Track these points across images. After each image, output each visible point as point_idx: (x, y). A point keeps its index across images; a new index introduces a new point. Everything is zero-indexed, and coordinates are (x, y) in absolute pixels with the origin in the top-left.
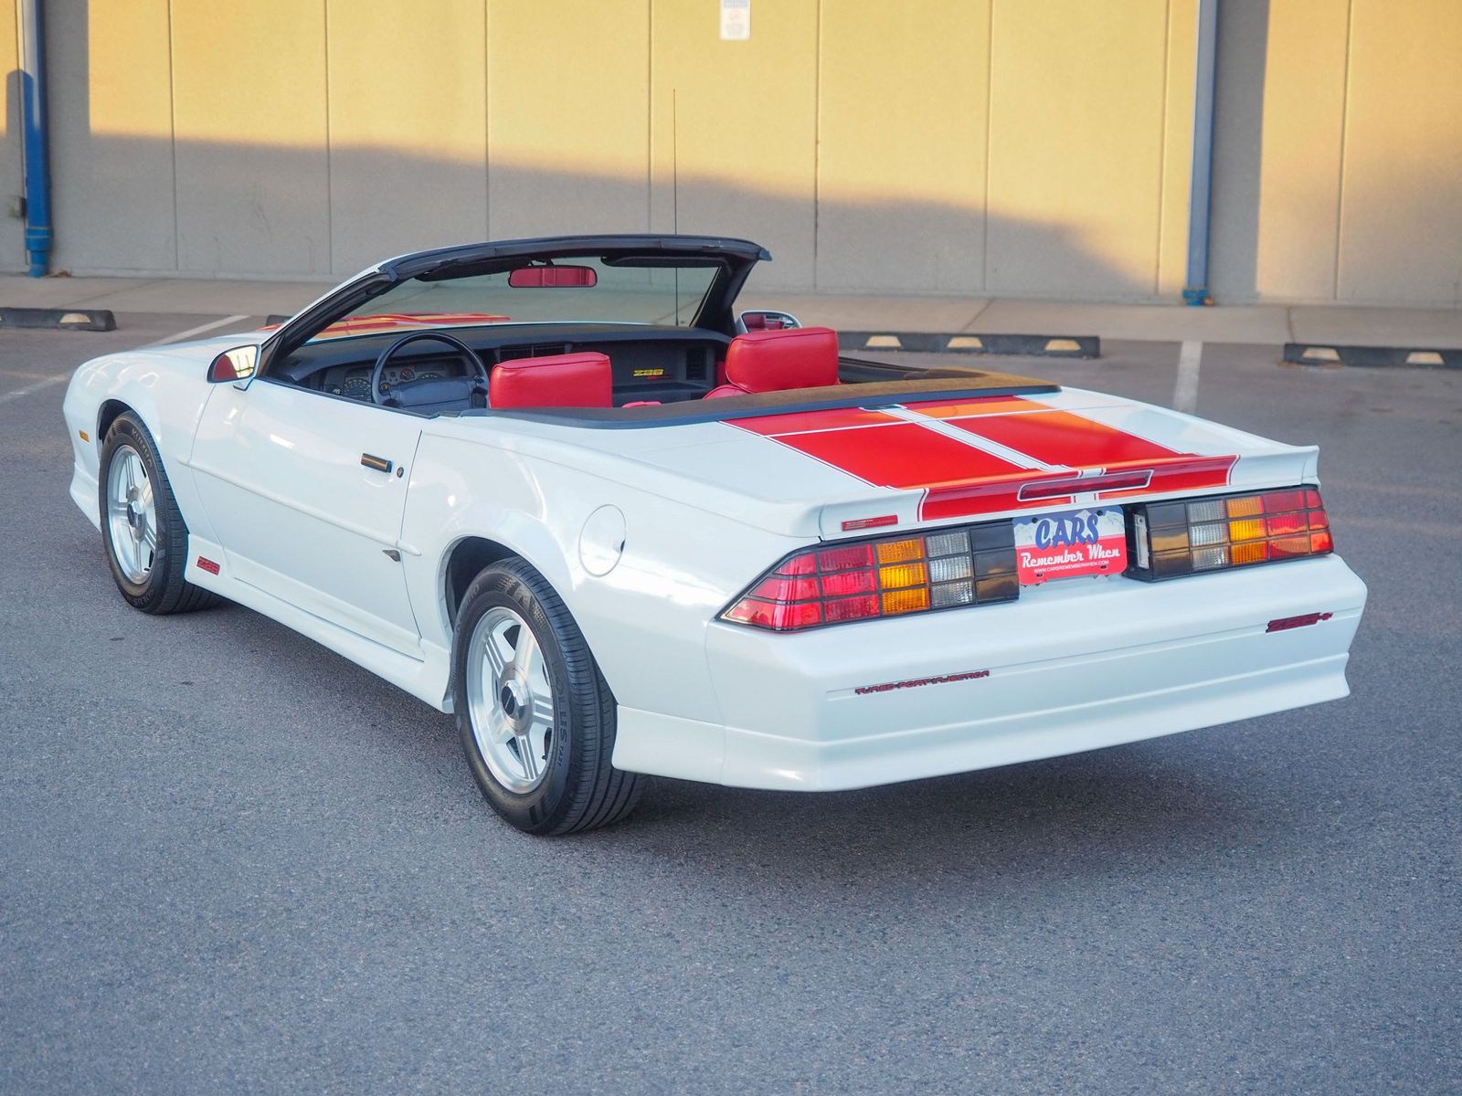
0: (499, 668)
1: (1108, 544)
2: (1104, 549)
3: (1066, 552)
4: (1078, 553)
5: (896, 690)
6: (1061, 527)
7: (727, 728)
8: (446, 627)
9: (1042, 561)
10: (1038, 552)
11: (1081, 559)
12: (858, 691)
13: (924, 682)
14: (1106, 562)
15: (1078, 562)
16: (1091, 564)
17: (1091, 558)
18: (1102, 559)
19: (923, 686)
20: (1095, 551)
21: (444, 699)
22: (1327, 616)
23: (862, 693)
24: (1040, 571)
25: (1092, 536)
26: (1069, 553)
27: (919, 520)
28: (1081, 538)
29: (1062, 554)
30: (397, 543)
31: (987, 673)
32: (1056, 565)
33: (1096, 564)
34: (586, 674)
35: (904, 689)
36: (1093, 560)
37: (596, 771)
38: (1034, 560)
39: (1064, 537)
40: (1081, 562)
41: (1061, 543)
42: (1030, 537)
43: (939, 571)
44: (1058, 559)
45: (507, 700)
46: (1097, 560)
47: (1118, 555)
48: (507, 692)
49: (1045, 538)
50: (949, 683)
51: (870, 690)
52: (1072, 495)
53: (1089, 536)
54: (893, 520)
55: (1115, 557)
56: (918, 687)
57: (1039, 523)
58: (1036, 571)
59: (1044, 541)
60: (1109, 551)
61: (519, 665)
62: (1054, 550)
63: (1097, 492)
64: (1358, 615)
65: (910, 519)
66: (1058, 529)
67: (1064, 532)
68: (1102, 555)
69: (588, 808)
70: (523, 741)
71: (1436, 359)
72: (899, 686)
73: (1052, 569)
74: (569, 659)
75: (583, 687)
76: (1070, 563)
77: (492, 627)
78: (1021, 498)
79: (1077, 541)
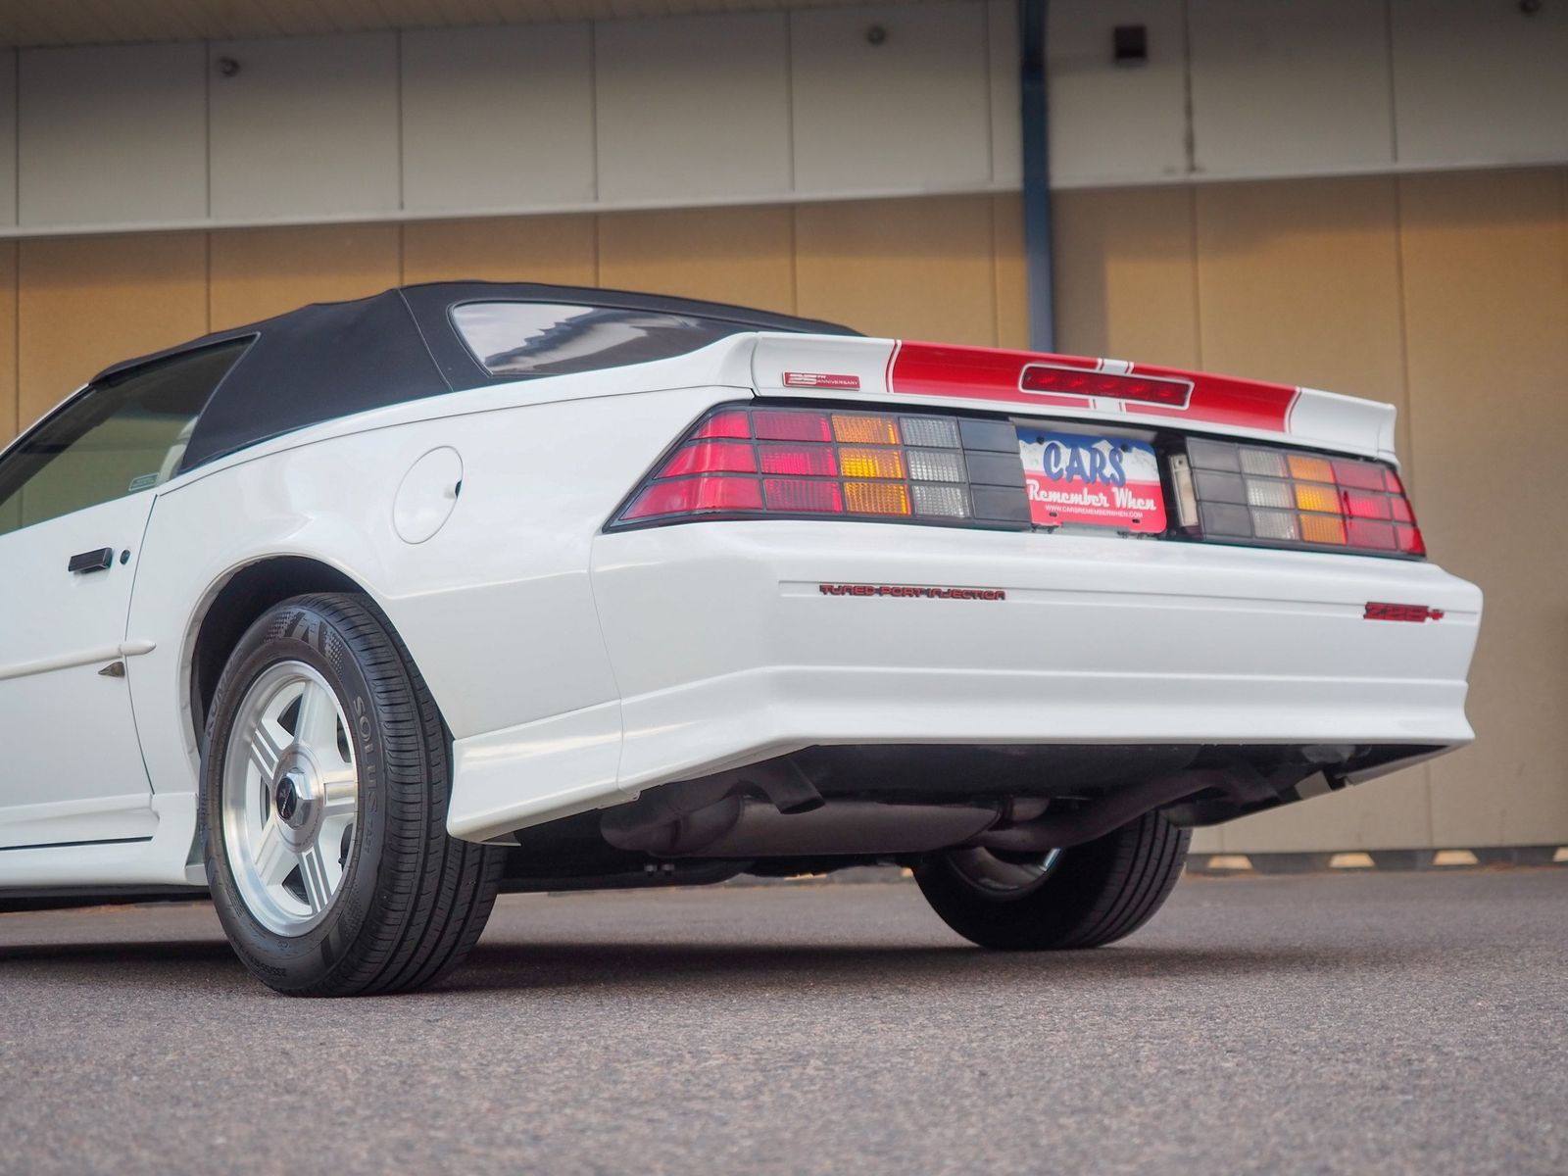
0: (270, 762)
1: (1138, 491)
2: (1136, 496)
3: (1085, 490)
4: (1101, 495)
5: (876, 597)
6: (1075, 457)
7: (625, 702)
8: (191, 752)
9: (1054, 496)
10: (1050, 482)
11: (1107, 505)
12: (826, 589)
13: (915, 592)
14: (1139, 516)
15: (1102, 507)
16: (1121, 514)
17: (1118, 505)
18: (1132, 510)
19: (914, 598)
20: (1123, 497)
21: (187, 864)
22: (1437, 615)
23: (829, 595)
24: (1054, 508)
25: (1117, 476)
26: (1089, 493)
27: (888, 391)
28: (1102, 476)
29: (1080, 492)
30: (120, 649)
31: (1002, 595)
32: (1073, 505)
33: (1125, 514)
34: (405, 708)
35: (888, 598)
36: (1121, 509)
37: (422, 855)
38: (1043, 493)
39: (1080, 470)
40: (1106, 508)
41: (1077, 477)
42: (1036, 461)
43: (920, 470)
44: (1075, 498)
45: (284, 799)
46: (1127, 510)
47: (1153, 508)
48: (285, 785)
49: (1056, 465)
50: (951, 600)
51: (844, 589)
52: (1090, 398)
53: (1112, 475)
54: (853, 382)
55: (1149, 511)
56: (907, 598)
57: (1046, 444)
58: (1048, 508)
59: (1055, 470)
60: (1140, 501)
61: (302, 743)
62: (1072, 487)
63: (1124, 401)
64: (1475, 622)
65: (876, 387)
66: (1072, 460)
67: (1080, 463)
68: (1133, 503)
69: (410, 923)
70: (310, 857)
71: (1364, 861)
72: (882, 591)
73: (1069, 510)
74: (379, 689)
75: (400, 726)
76: (1090, 506)
77: (260, 714)
78: (1025, 386)
79: (1098, 479)
